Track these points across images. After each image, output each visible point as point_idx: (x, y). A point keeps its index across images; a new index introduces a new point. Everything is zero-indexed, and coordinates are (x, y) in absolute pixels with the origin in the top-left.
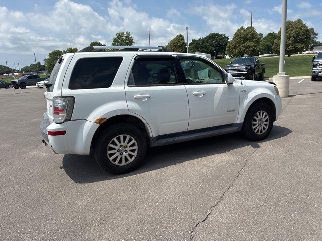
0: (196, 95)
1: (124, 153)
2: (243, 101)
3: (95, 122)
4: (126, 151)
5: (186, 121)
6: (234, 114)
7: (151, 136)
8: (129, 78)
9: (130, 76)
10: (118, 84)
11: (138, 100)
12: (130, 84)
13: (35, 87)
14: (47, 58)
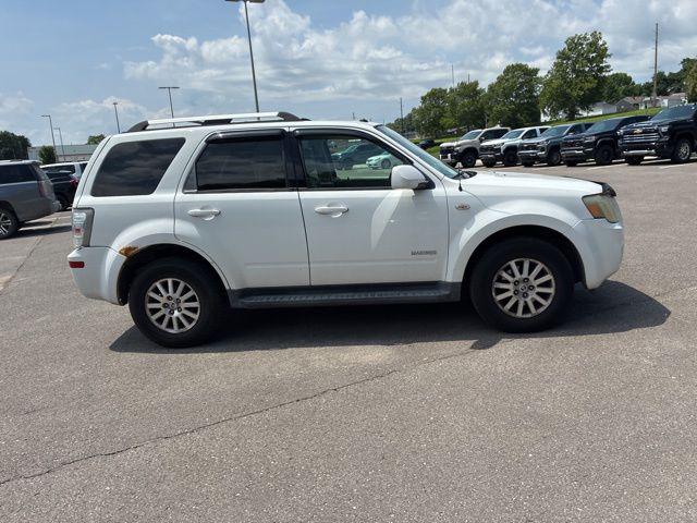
0: (323, 213)
1: (176, 312)
2: (458, 231)
3: (120, 253)
4: (179, 310)
5: (303, 266)
6: (432, 259)
7: (227, 288)
8: (188, 178)
9: (191, 172)
10: (167, 189)
11: (197, 218)
12: (187, 187)
13: (363, 166)
14: (417, 107)
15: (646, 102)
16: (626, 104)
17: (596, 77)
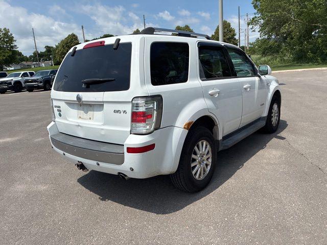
1: (202, 164)
2: (268, 94)
3: (184, 128)
7: (220, 139)
8: (200, 70)
9: (200, 67)
11: (212, 96)
12: (201, 77)
15: (34, 64)
16: (24, 65)
17: (10, 50)
